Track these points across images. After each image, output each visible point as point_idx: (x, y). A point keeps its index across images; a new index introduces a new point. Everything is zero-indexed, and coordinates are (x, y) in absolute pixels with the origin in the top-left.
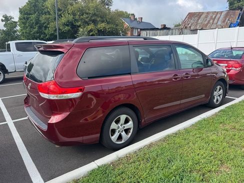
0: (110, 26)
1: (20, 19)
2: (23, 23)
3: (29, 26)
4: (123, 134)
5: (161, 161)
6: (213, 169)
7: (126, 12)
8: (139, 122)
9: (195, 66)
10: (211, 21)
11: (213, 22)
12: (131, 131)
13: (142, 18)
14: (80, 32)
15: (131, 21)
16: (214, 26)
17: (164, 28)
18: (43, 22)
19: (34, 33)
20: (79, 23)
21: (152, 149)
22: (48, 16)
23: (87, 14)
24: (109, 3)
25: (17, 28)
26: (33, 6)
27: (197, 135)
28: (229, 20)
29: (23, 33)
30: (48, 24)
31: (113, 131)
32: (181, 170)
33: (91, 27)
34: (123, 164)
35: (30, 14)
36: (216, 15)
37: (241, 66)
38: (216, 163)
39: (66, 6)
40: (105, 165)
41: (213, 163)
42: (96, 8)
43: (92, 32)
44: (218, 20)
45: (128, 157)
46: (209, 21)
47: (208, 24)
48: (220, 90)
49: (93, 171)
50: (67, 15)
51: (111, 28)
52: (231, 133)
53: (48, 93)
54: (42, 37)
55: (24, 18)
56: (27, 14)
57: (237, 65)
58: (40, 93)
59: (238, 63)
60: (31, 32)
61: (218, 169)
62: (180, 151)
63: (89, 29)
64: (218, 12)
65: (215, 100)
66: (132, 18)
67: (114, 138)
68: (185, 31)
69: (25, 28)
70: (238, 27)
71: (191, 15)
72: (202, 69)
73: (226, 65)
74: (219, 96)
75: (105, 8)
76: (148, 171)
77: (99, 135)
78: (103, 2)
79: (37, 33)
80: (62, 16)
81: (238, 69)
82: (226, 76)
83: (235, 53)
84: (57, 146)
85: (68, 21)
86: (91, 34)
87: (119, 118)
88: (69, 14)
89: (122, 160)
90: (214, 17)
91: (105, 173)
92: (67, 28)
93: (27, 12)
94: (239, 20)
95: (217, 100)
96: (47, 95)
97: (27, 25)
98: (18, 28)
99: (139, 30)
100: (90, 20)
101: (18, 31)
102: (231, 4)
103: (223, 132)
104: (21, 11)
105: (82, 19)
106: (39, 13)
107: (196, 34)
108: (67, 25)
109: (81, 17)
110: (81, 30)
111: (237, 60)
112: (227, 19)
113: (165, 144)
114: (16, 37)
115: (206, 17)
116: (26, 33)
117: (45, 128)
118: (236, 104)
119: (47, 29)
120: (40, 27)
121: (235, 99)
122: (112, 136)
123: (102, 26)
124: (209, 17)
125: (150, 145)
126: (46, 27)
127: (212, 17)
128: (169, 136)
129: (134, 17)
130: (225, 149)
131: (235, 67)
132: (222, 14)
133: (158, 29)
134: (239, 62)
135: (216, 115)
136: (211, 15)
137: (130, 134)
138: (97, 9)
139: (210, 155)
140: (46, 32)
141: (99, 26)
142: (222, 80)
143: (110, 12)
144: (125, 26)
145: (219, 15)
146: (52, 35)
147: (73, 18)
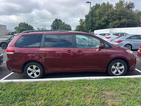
14: (109, 25)
20: (111, 20)
22: (96, 18)
23: (116, 15)
24: (132, 7)
30: (96, 22)
33: (117, 22)
42: (121, 11)
43: (117, 24)
50: (105, 16)
51: (130, 21)
55: (87, 20)
60: (89, 26)
63: (115, 23)
65: (114, 72)
79: (91, 26)
80: (102, 17)
85: (105, 19)
92: (104, 23)
93: (88, 17)
100: (117, 18)
106: (93, 16)
108: (104, 22)
109: (112, 17)
110: (111, 24)
123: (123, 21)
143: (132, 12)
146: (97, 27)
147: (108, 18)
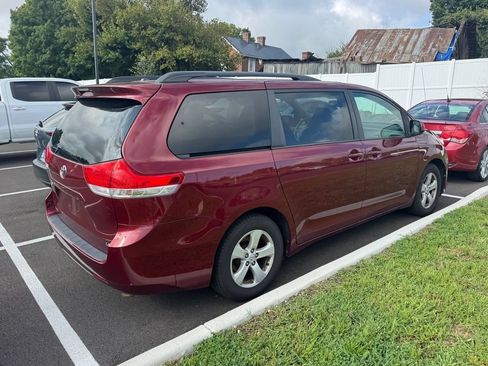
0: (201, 51)
1: (13, 33)
2: (19, 42)
3: (31, 48)
4: (256, 268)
5: (337, 321)
6: (440, 334)
7: (233, 26)
8: (286, 245)
9: (387, 134)
10: (401, 48)
11: (404, 49)
12: (271, 262)
13: (264, 38)
14: (139, 64)
15: (244, 44)
16: (407, 57)
17: (310, 58)
18: (61, 40)
19: (43, 63)
20: (139, 45)
21: (315, 297)
22: (72, 29)
23: (155, 26)
24: (200, 6)
25: (5, 52)
26: (41, 7)
27: (399, 269)
28: (434, 46)
29: (19, 62)
30: (73, 45)
31: (237, 263)
32: (379, 337)
33: (163, 52)
34: (263, 328)
35: (34, 24)
36: (411, 37)
37: (469, 136)
38: (443, 322)
39: (111, 8)
40: (226, 331)
41: (436, 323)
42: (174, 15)
43: (165, 63)
44: (414, 46)
45: (269, 314)
46: (397, 47)
47: (395, 52)
48: (432, 182)
49: (204, 343)
50: (112, 28)
51: (204, 56)
52: (463, 263)
53: (110, 186)
54: (59, 72)
55: (21, 32)
56: (27, 23)
57: (461, 133)
58: (90, 186)
59: (463, 130)
60: (36, 60)
61: (448, 333)
62: (370, 300)
63: (158, 59)
64: (413, 31)
65: (423, 201)
66: (245, 38)
67: (238, 276)
68: (351, 66)
69: (23, 52)
70: (453, 60)
71: (362, 35)
72: (400, 141)
73: (440, 132)
74: (431, 192)
75: (192, 16)
76: (313, 340)
77: (211, 269)
78: (187, 4)
79: (50, 63)
80: (102, 30)
81: (461, 141)
82: (442, 152)
83: (453, 111)
84: (124, 295)
85: (115, 40)
86: (162, 67)
87: (249, 236)
88: (117, 25)
89: (258, 320)
90: (405, 40)
91: (229, 347)
92: (112, 55)
93: (27, 20)
94: (453, 47)
95: (427, 202)
96: (108, 190)
97: (28, 46)
98: (8, 52)
99: (260, 62)
100: (161, 39)
101: (7, 58)
102: (437, 15)
103: (447, 262)
104: (15, 17)
105: (144, 37)
106: (52, 21)
107: (374, 71)
108: (114, 49)
109: (143, 32)
110: (143, 59)
111: (459, 123)
112: (431, 45)
113: (339, 286)
114: (4, 71)
115: (391, 39)
116: (25, 62)
117: (101, 257)
118: (462, 208)
119: (71, 55)
120: (55, 52)
121: (459, 199)
122: (235, 272)
123: (184, 51)
124: (397, 39)
125: (311, 290)
126: (68, 52)
127: (401, 39)
128: (344, 272)
129: (250, 35)
130: (455, 295)
131: (457, 138)
132: (422, 35)
133: (297, 61)
134: (465, 127)
135: (428, 228)
136: (400, 36)
137: (268, 268)
138: (175, 18)
139: (430, 307)
140: (69, 61)
141: (179, 52)
142: (437, 161)
143: (201, 25)
144: (231, 53)
145: (415, 37)
146: (80, 67)
147: (126, 35)
